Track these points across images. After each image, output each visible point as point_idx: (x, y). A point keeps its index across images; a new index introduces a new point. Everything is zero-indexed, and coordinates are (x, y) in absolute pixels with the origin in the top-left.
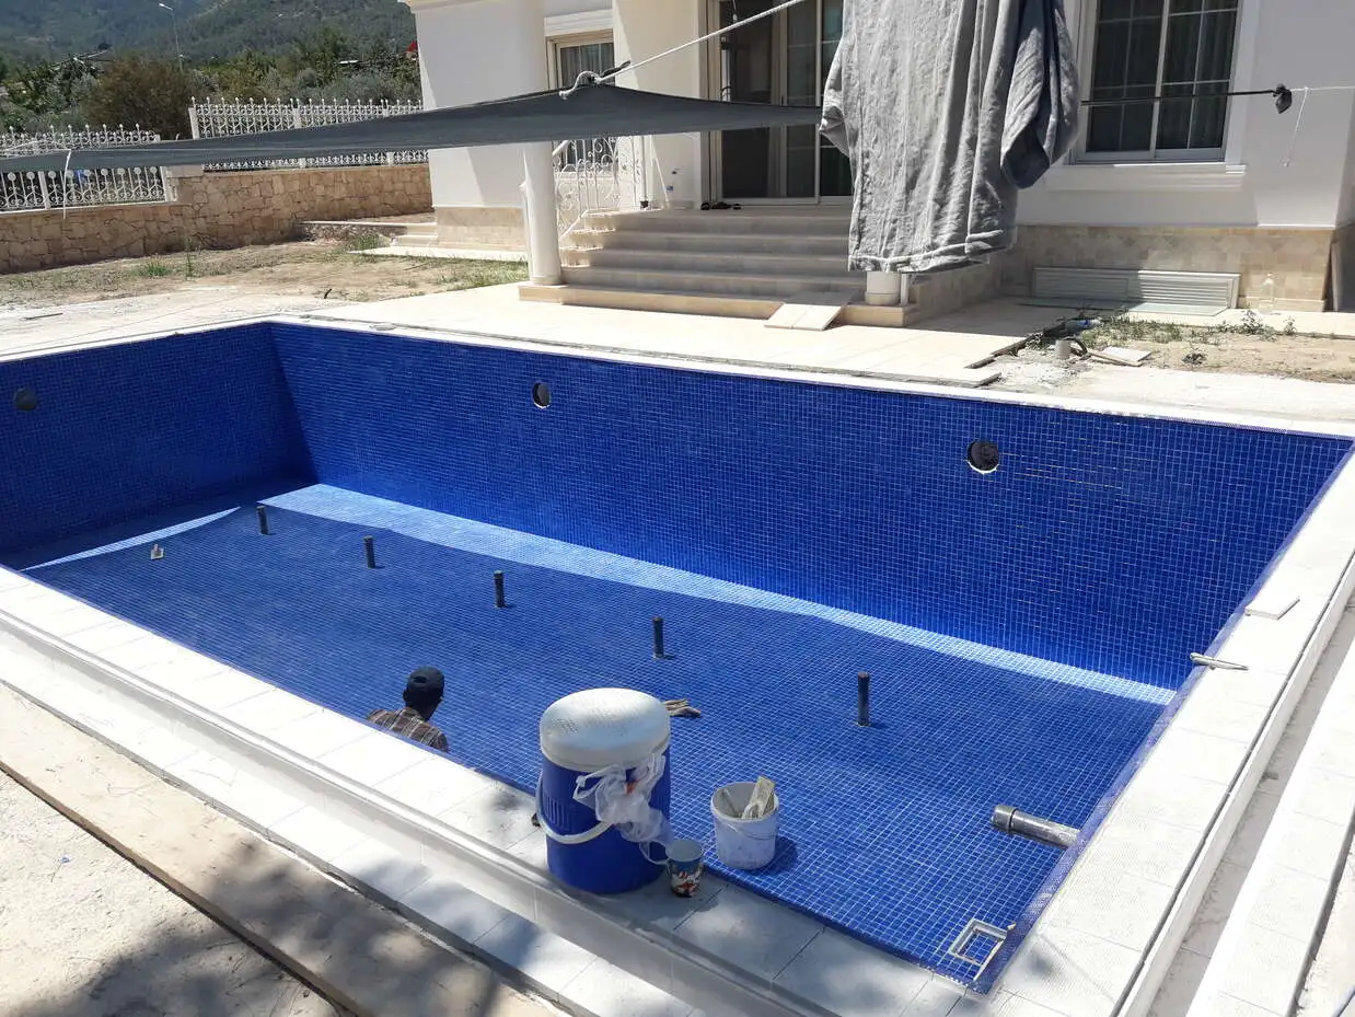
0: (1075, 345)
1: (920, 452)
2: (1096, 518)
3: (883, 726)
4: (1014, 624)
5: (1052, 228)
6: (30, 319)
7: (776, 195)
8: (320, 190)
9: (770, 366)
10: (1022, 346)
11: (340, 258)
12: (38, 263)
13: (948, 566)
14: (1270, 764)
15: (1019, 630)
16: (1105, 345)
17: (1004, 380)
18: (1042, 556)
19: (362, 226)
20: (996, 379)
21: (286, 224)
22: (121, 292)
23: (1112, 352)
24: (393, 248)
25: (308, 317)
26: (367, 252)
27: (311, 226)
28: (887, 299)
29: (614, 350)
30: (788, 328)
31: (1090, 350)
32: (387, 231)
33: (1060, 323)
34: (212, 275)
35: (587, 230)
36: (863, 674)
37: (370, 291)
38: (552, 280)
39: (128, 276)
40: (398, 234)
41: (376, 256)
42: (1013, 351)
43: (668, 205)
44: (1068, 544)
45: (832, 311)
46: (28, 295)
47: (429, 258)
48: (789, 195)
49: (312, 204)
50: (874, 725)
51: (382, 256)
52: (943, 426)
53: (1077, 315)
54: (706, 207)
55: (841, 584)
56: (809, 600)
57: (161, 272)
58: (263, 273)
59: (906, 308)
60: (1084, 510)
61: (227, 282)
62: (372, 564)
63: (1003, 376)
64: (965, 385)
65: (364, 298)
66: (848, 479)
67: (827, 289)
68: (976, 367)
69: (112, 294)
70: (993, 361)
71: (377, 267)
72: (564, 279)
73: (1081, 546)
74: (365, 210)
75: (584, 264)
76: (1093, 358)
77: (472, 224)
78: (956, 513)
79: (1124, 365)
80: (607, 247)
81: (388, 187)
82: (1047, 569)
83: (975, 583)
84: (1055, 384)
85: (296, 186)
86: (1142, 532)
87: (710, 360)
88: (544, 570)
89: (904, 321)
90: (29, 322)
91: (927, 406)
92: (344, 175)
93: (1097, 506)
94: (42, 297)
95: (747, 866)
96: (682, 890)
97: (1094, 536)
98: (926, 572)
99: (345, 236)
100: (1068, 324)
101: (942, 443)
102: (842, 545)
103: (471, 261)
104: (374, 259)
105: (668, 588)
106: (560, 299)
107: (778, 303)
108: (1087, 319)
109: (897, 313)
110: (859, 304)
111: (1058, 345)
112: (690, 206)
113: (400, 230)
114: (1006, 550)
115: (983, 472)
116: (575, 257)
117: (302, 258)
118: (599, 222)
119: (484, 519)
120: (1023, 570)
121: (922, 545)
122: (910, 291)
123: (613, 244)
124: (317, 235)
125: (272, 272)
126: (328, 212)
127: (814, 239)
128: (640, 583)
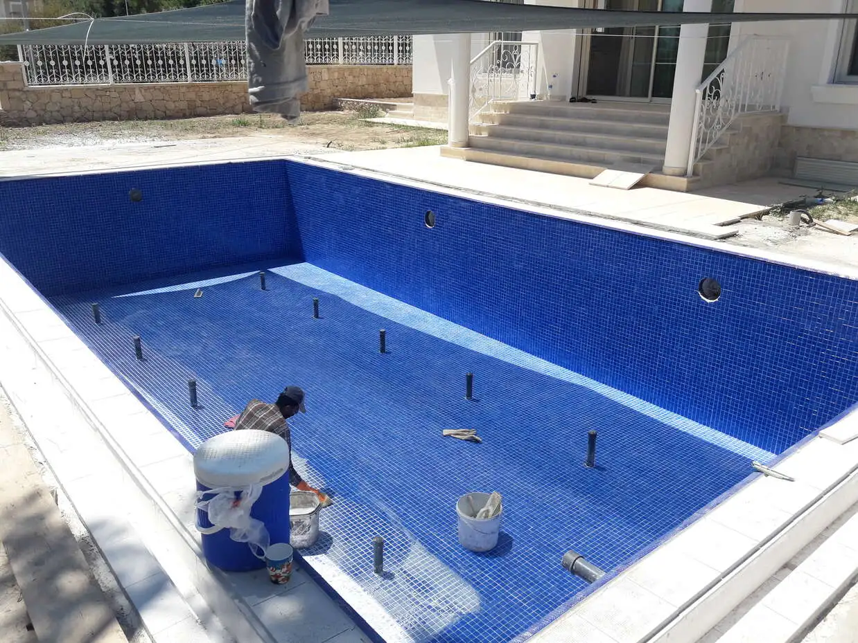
0: (804, 216)
1: (666, 281)
2: (784, 344)
3: (604, 469)
4: (719, 411)
5: (814, 129)
6: (157, 147)
7: (622, 94)
8: (350, 79)
9: (578, 212)
10: (767, 213)
11: (354, 122)
12: (181, 114)
13: (678, 364)
14: (795, 557)
15: (722, 416)
16: (829, 217)
17: (740, 236)
18: (744, 366)
19: (371, 103)
20: (733, 235)
21: (327, 100)
22: (217, 134)
23: (832, 224)
24: (387, 118)
25: (309, 158)
26: (368, 120)
27: (342, 102)
28: (677, 171)
29: (480, 193)
30: (604, 186)
31: (815, 221)
32: (386, 107)
33: (802, 199)
34: (273, 128)
35: (492, 112)
36: (592, 431)
37: (356, 145)
38: (462, 144)
39: (227, 125)
40: (391, 109)
41: (374, 123)
42: (758, 216)
43: (549, 97)
44: (762, 359)
45: (636, 177)
46: (166, 133)
47: (403, 126)
48: (631, 95)
49: (345, 88)
50: (597, 467)
51: (377, 123)
52: (684, 265)
53: (817, 193)
54: (573, 100)
55: (605, 367)
56: (583, 375)
57: (245, 124)
58: (303, 129)
59: (691, 179)
60: (776, 337)
61: (279, 133)
62: (317, 316)
63: (740, 233)
64: (708, 238)
65: (351, 149)
66: (616, 295)
67: (638, 161)
68: (723, 225)
69: (209, 135)
70: (739, 222)
71: (371, 129)
72: (469, 144)
73: (771, 362)
74: (377, 93)
75: (485, 134)
76: (817, 226)
77: (435, 105)
78: (687, 328)
79: (837, 233)
80: (501, 124)
81: (392, 79)
82: (746, 376)
83: (695, 378)
84: (775, 243)
85: (336, 75)
86: (816, 358)
87: (539, 204)
88: (417, 333)
89: (687, 188)
90: (157, 149)
91: (675, 250)
92: (366, 70)
93: (786, 335)
94: (172, 135)
95: (476, 550)
96: (274, 579)
97: (782, 356)
98: (663, 367)
99: (360, 109)
100: (808, 200)
101: (682, 277)
102: (608, 340)
103: (429, 129)
104: (371, 124)
105: (492, 355)
106: (464, 157)
107: (602, 168)
108: (824, 197)
109: (683, 182)
110: (658, 173)
111: (791, 214)
112: (563, 99)
113: (392, 107)
114: (719, 358)
115: (708, 301)
116: (479, 129)
117: (330, 121)
118: (500, 107)
119: (393, 296)
120: (729, 374)
121: (661, 347)
122: (695, 167)
123: (505, 122)
124: (345, 107)
125: (308, 129)
126: (354, 93)
127: (637, 126)
128: (474, 349)
